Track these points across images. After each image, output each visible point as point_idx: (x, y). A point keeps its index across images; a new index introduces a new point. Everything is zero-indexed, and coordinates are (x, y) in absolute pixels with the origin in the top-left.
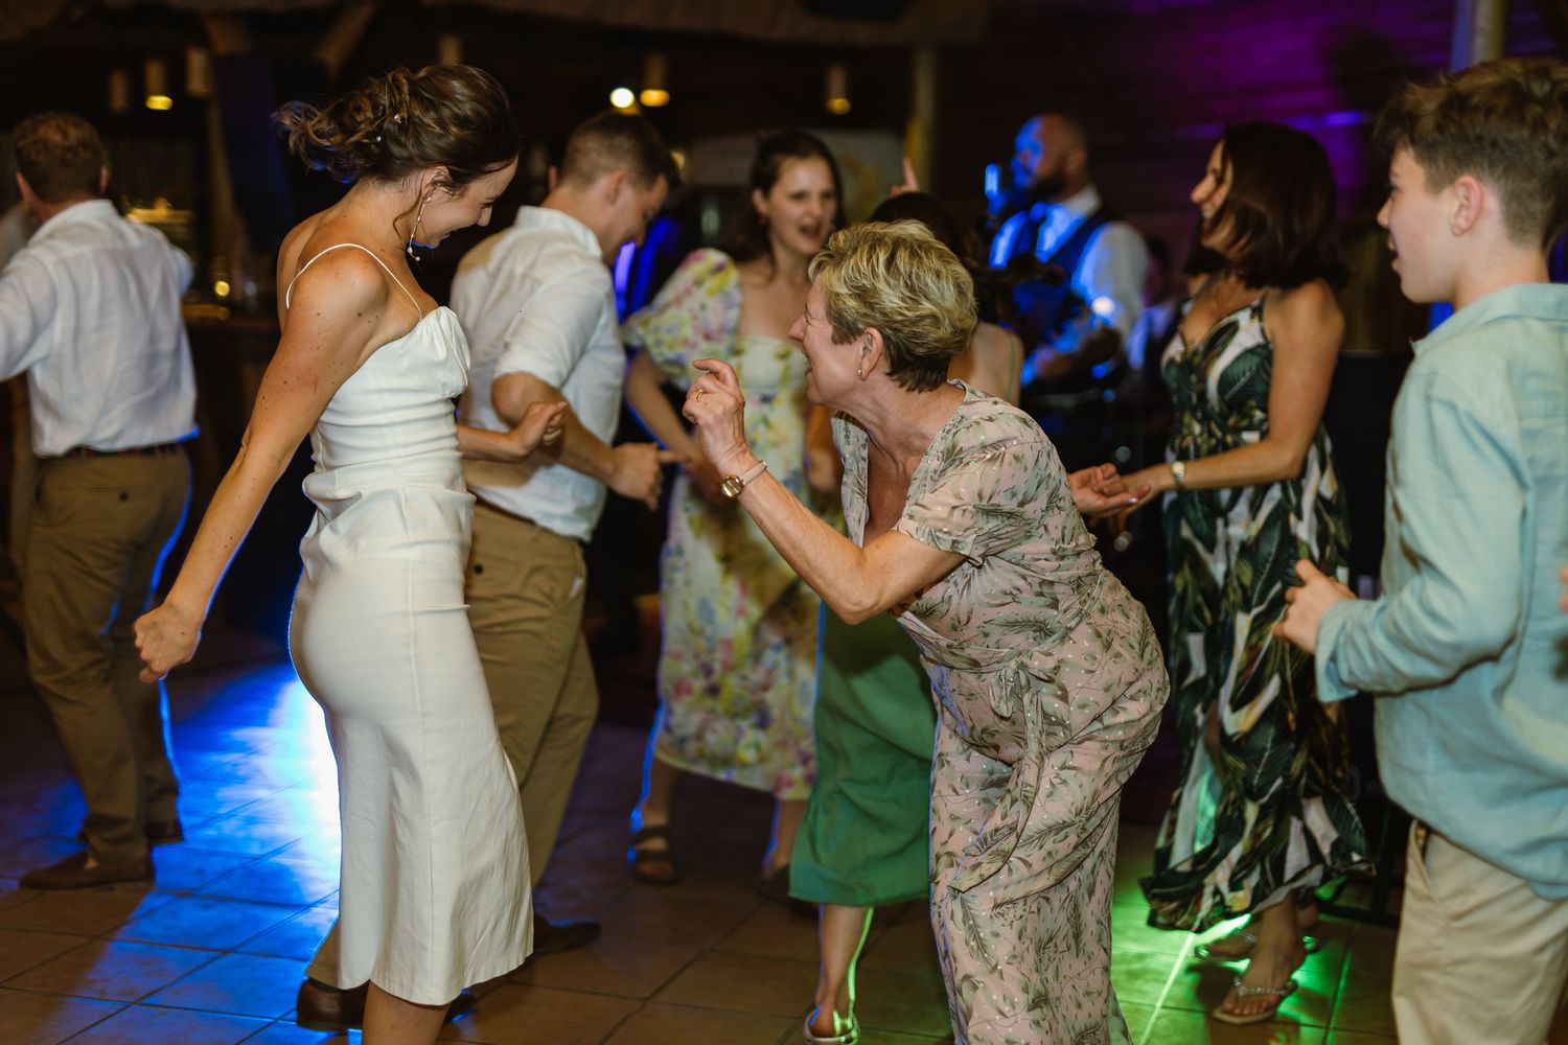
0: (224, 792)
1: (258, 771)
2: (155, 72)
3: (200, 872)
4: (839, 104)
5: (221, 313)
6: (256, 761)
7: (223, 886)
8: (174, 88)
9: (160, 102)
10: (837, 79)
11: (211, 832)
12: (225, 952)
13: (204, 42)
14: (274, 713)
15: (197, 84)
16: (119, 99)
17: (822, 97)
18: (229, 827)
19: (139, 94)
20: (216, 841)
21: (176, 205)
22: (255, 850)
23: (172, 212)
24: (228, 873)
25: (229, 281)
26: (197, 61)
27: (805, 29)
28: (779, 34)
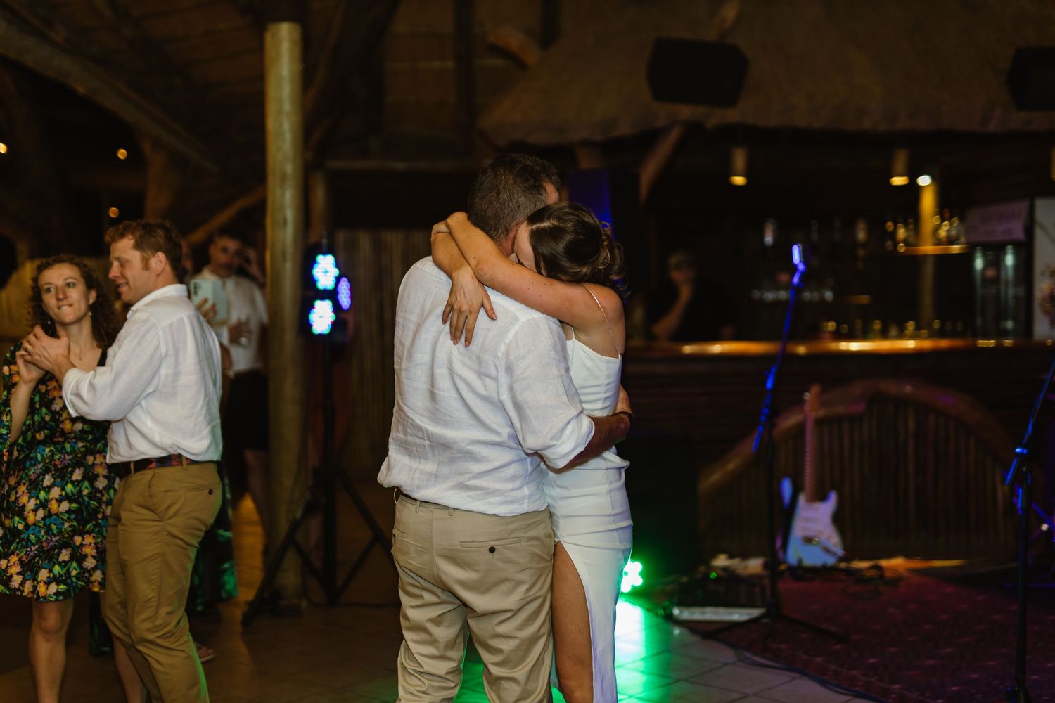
27: (1017, 120)
28: (992, 127)
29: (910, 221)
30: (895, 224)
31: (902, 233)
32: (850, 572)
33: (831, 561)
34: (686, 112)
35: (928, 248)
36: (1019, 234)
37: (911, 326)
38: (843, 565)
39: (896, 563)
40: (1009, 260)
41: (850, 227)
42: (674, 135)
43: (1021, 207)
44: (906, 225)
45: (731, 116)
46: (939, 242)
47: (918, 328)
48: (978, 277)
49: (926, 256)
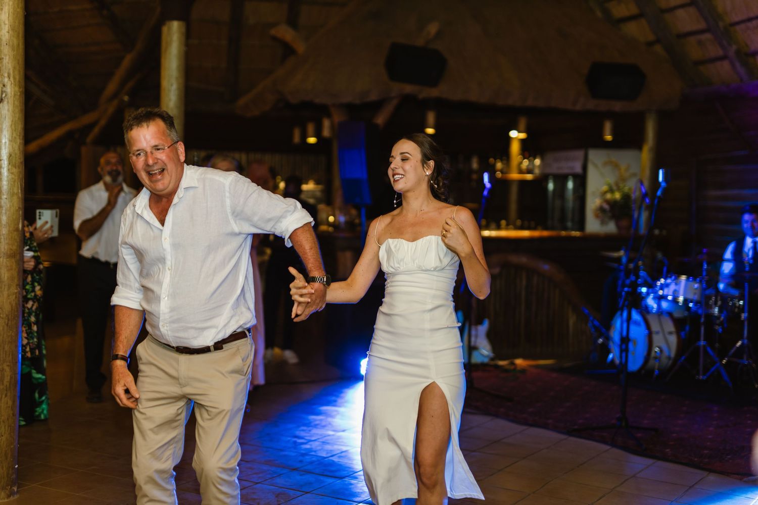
0: (314, 431)
1: (330, 424)
2: (311, 128)
3: (301, 461)
4: (609, 138)
5: (331, 229)
6: (330, 419)
7: (309, 467)
8: (318, 135)
9: (312, 140)
10: (608, 126)
11: (307, 446)
12: (307, 493)
13: (329, 116)
14: (340, 401)
15: (326, 133)
16: (297, 139)
17: (601, 134)
18: (314, 445)
19: (304, 136)
20: (310, 450)
21: (317, 183)
22: (324, 455)
23: (316, 186)
24: (311, 463)
25: (334, 216)
26: (326, 123)
27: (591, 104)
28: (578, 107)
29: (504, 158)
30: (495, 159)
31: (499, 165)
32: (497, 367)
33: (486, 360)
34: (409, 89)
35: (515, 176)
36: (578, 169)
37: (503, 223)
38: (492, 363)
39: (519, 362)
40: (570, 185)
41: (468, 160)
42: (395, 102)
43: (580, 154)
44: (502, 160)
45: (434, 93)
46: (521, 172)
47: (508, 225)
48: (550, 195)
49: (512, 181)
